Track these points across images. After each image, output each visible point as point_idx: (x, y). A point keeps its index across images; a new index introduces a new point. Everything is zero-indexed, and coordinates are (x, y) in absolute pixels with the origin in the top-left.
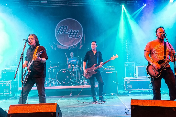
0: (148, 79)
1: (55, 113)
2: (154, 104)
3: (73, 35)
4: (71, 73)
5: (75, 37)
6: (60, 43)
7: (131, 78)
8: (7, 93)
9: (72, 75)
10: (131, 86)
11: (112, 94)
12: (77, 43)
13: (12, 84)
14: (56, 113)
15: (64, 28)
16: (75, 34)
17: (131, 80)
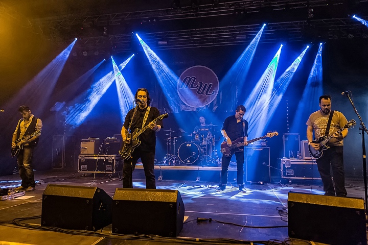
0: (314, 162)
1: (174, 204)
2: (326, 202)
3: (204, 90)
4: (199, 148)
5: (207, 94)
6: (183, 101)
7: (294, 159)
8: (110, 171)
9: (200, 150)
10: (292, 172)
11: (262, 183)
12: (210, 103)
13: (116, 160)
14: (176, 203)
15: (190, 79)
16: (206, 90)
17: (292, 163)
